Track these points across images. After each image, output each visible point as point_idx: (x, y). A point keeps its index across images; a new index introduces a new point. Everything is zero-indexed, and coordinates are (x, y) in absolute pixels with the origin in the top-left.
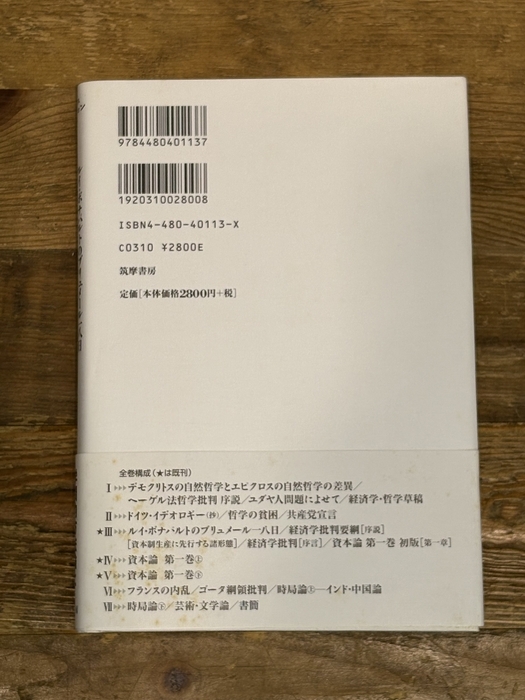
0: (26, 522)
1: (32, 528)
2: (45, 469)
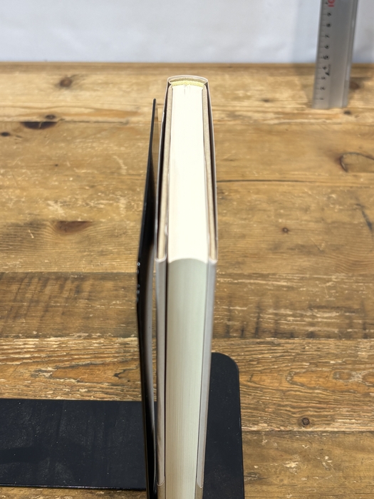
0: (70, 378)
1: (73, 381)
2: (84, 355)
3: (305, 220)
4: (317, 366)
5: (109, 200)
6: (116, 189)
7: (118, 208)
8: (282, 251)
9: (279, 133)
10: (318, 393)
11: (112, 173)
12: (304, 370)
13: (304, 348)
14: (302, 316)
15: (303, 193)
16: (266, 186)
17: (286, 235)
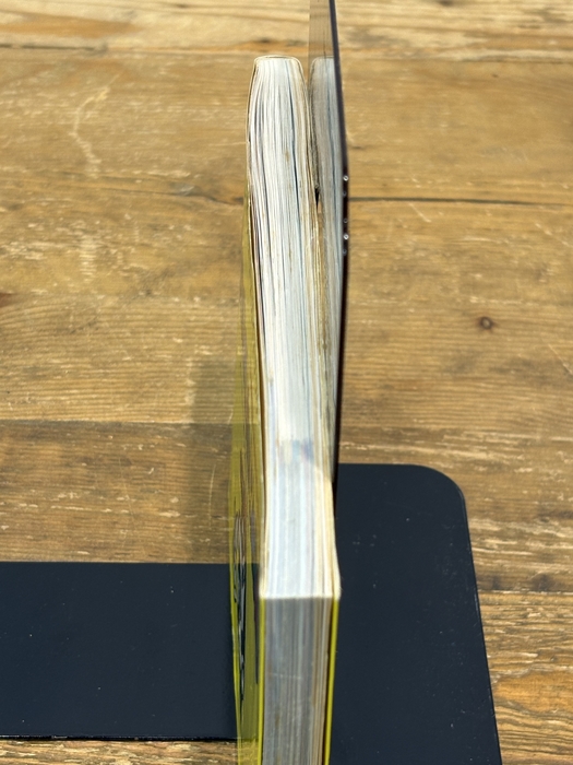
3: (536, 301)
4: (556, 661)
5: (56, 241)
6: (73, 214)
7: (76, 260)
8: (477, 374)
9: (475, 83)
10: (555, 728)
11: (65, 174)
12: (523, 671)
13: (525, 616)
14: (521, 536)
15: (532, 232)
16: (441, 214)
17: (486, 335)
